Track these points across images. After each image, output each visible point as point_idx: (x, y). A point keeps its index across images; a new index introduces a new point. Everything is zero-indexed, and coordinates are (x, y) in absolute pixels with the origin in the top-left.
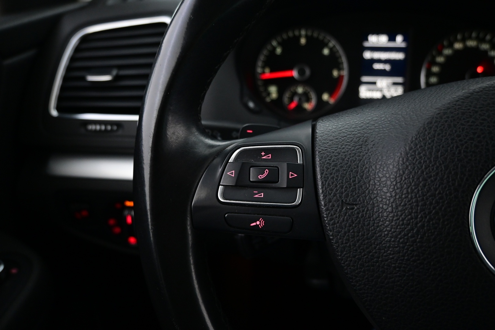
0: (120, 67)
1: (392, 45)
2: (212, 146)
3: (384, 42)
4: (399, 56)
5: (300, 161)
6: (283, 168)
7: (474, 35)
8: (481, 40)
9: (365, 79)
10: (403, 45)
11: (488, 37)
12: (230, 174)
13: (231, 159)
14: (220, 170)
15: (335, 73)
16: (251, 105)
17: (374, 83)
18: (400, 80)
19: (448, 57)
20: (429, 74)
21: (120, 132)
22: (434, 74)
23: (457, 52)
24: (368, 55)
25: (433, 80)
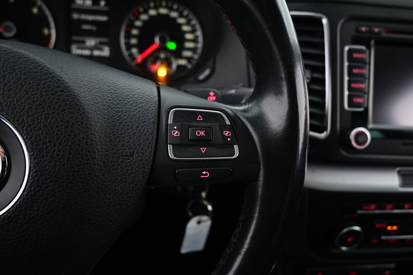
1: (96, 8)
3: (89, 5)
4: (104, 18)
7: (164, 4)
9: (75, 38)
10: (106, 9)
11: (175, 7)
15: (46, 31)
17: (83, 42)
18: (105, 40)
19: (144, 22)
20: (128, 36)
22: (134, 36)
23: (151, 17)
24: (76, 16)
25: (134, 41)
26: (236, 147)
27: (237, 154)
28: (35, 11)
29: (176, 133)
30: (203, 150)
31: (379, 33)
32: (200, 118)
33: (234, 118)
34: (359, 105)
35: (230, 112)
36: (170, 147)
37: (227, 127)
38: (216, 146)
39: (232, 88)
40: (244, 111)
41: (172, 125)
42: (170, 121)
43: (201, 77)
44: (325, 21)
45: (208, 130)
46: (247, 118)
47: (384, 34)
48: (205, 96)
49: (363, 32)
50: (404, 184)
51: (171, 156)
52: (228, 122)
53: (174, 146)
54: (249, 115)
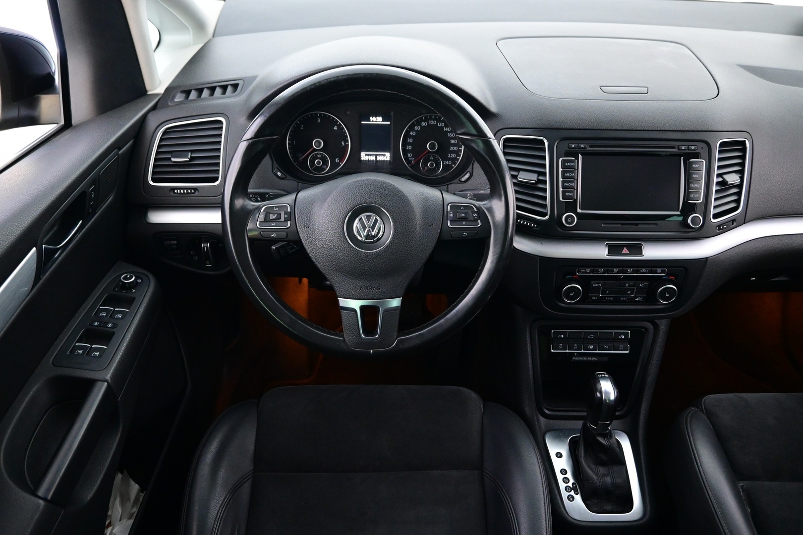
0: (192, 151)
2: (254, 205)
5: (289, 211)
6: (283, 213)
7: (433, 116)
8: (439, 120)
11: (442, 119)
12: (262, 217)
13: (262, 211)
14: (257, 215)
16: (279, 174)
19: (418, 132)
20: (405, 143)
21: (197, 193)
22: (410, 144)
23: (423, 128)
25: (409, 147)
26: (479, 221)
27: (480, 225)
28: (336, 128)
29: (452, 215)
30: (464, 223)
31: (585, 148)
32: (462, 208)
33: (479, 208)
34: (570, 198)
35: (477, 205)
36: (449, 222)
37: (475, 212)
38: (471, 221)
39: (482, 190)
40: (484, 204)
41: (450, 212)
42: (449, 210)
43: (463, 179)
44: (546, 142)
45: (466, 213)
46: (485, 208)
47: (589, 149)
48: (465, 197)
49: (573, 148)
50: (610, 253)
51: (449, 225)
52: (476, 210)
53: (450, 221)
54: (486, 206)
